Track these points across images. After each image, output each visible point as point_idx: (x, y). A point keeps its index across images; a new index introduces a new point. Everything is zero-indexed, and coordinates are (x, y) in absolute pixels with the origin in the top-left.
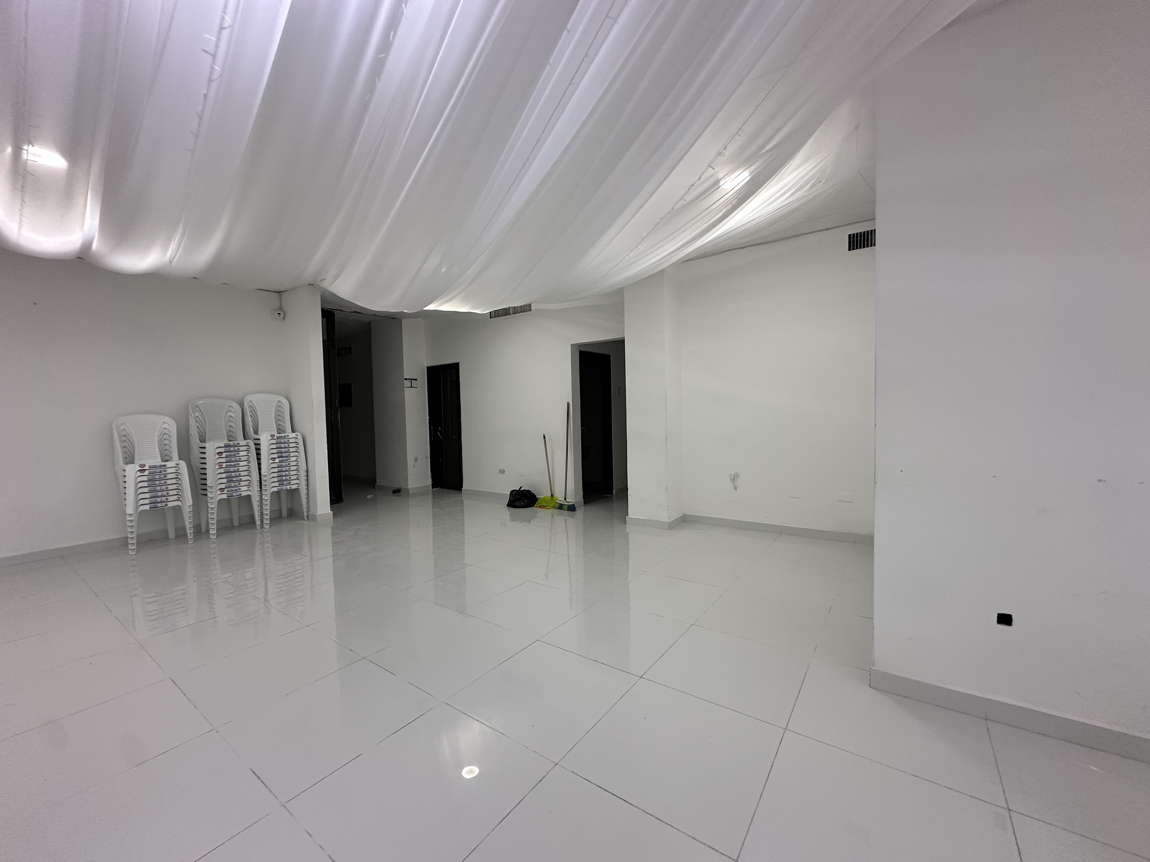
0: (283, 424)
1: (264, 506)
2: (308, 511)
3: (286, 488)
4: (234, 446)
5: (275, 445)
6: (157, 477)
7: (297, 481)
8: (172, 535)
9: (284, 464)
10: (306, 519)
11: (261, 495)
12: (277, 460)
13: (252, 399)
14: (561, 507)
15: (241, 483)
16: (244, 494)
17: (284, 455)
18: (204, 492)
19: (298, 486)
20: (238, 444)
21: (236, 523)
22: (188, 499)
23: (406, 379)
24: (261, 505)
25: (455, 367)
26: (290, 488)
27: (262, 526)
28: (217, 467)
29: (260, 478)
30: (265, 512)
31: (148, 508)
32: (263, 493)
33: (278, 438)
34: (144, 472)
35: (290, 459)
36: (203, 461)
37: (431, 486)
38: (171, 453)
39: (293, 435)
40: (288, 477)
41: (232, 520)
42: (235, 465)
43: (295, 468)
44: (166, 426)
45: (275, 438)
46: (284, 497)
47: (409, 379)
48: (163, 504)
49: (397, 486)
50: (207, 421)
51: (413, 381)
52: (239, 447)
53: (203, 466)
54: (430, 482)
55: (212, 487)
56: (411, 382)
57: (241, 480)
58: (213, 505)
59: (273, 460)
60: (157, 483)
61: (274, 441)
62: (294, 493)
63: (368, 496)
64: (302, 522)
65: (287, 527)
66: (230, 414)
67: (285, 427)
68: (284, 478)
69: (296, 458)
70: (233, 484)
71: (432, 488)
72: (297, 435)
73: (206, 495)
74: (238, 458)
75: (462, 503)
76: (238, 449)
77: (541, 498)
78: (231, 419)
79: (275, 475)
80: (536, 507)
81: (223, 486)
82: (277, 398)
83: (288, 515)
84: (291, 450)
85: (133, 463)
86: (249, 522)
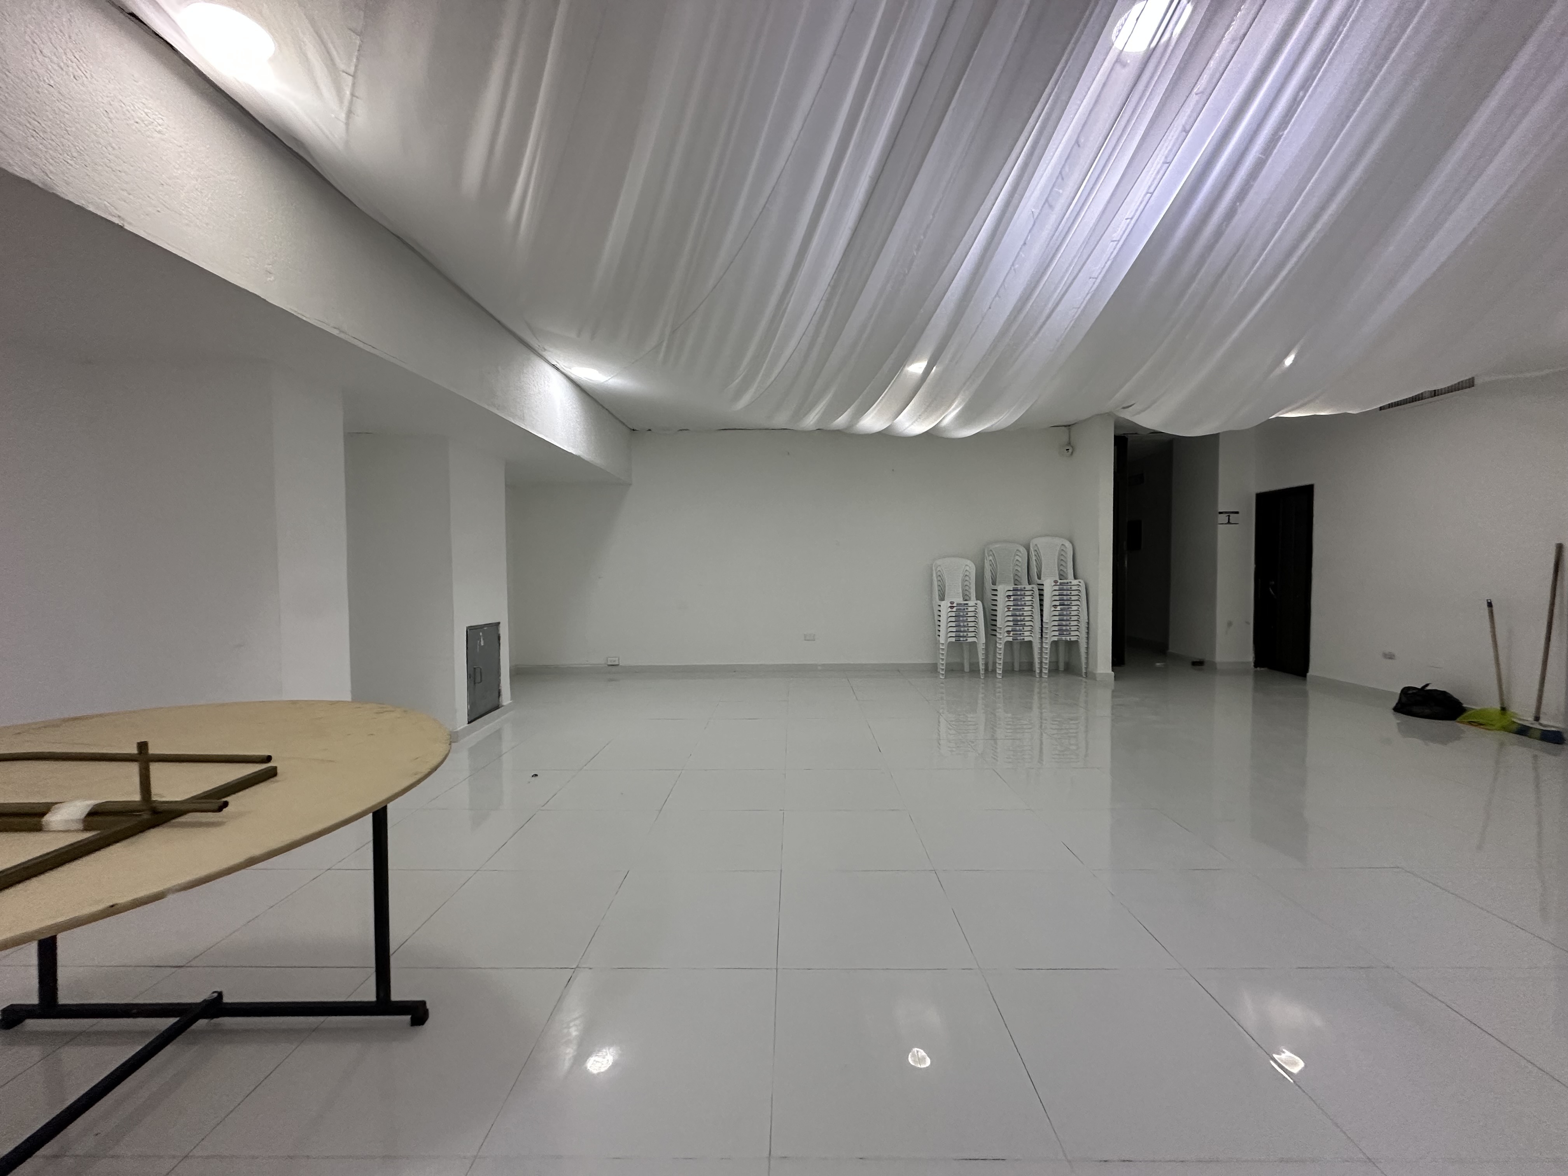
0: (1065, 570)
1: (1044, 654)
2: (1086, 668)
3: (1066, 638)
4: (1021, 590)
5: (1058, 592)
6: (962, 614)
7: (1077, 633)
8: (967, 668)
9: (1065, 613)
10: (1084, 676)
11: (1042, 643)
12: (1059, 608)
13: (1041, 543)
14: (1523, 731)
15: (1025, 627)
16: (1027, 639)
17: (1066, 603)
18: (994, 633)
19: (1078, 638)
20: (1025, 588)
21: (1017, 667)
22: (982, 639)
23: (1220, 513)
24: (1041, 653)
25: (1307, 491)
26: (1070, 639)
27: (1041, 676)
28: (1006, 610)
29: (1042, 625)
30: (1044, 661)
31: (954, 641)
32: (1044, 641)
33: (1061, 584)
34: (952, 609)
35: (1071, 608)
36: (994, 603)
37: (1253, 664)
38: (970, 594)
39: (1075, 582)
40: (1068, 627)
41: (1013, 664)
42: (1020, 609)
43: (1075, 618)
44: (967, 568)
45: (1058, 584)
46: (1062, 648)
47: (1226, 513)
48: (965, 639)
49: (1198, 657)
50: (998, 566)
51: (1232, 515)
52: (1025, 592)
53: (994, 608)
54: (1250, 658)
55: (1001, 628)
56: (1229, 516)
57: (1024, 625)
58: (1001, 646)
59: (1055, 608)
60: (961, 619)
61: (1057, 588)
62: (1072, 645)
63: (1158, 664)
64: (1081, 678)
65: (1063, 680)
66: (1017, 558)
67: (1067, 574)
68: (1064, 628)
69: (1078, 608)
70: (1018, 628)
71: (1254, 666)
72: (1080, 582)
73: (995, 635)
74: (1024, 602)
75: (1305, 694)
76: (1025, 593)
77: (1473, 709)
78: (1017, 563)
79: (1056, 623)
80: (1458, 722)
81: (1010, 629)
82: (1059, 541)
83: (1065, 669)
84: (1073, 598)
85: (944, 600)
86: (1028, 669)
